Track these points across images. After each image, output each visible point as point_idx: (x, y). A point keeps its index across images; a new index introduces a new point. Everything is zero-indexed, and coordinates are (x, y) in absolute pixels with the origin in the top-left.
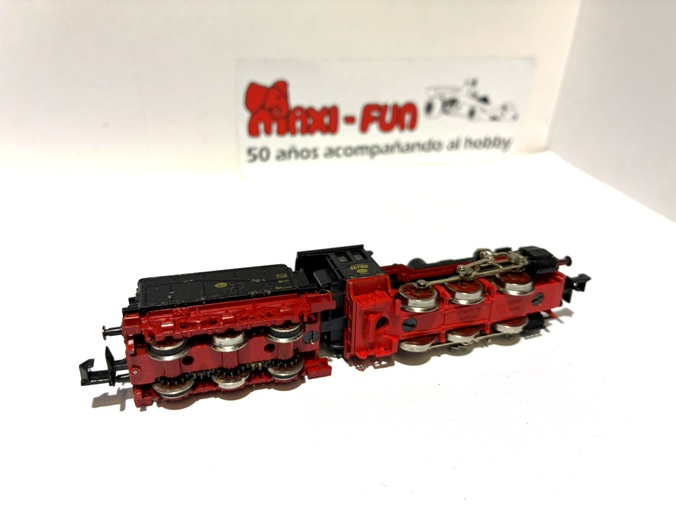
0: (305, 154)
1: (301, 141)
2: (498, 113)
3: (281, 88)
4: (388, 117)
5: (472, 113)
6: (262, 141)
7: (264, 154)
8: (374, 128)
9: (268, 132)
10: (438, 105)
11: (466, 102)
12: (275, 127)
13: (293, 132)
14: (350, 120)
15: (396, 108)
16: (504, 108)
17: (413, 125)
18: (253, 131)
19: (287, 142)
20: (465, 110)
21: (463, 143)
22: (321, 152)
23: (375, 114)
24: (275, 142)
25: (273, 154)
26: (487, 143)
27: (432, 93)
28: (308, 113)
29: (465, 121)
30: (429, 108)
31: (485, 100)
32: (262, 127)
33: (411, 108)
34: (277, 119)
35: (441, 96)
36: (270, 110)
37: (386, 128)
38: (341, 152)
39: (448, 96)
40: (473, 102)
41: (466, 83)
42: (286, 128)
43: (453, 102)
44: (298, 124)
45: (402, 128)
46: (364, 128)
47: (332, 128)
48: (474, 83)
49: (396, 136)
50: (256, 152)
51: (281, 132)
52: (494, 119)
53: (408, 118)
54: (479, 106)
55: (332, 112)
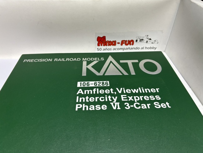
0: (109, 49)
1: (108, 47)
3: (104, 37)
4: (127, 43)
5: (147, 42)
6: (100, 47)
7: (100, 49)
8: (124, 45)
9: (101, 45)
10: (139, 40)
11: (145, 40)
12: (103, 44)
13: (107, 45)
14: (119, 43)
15: (129, 41)
16: (155, 41)
17: (133, 44)
18: (98, 45)
19: (105, 47)
20: (145, 41)
21: (145, 48)
22: (112, 49)
23: (124, 42)
24: (103, 47)
25: (102, 49)
26: (150, 48)
27: (137, 38)
28: (110, 42)
29: (146, 43)
30: (137, 41)
31: (150, 39)
32: (100, 44)
33: (132, 41)
34: (103, 43)
35: (139, 39)
36: (102, 41)
37: (126, 45)
39: (141, 39)
40: (147, 40)
41: (146, 36)
42: (105, 45)
43: (142, 40)
44: (108, 44)
45: (130, 45)
46: (122, 45)
47: (115, 45)
48: (148, 36)
49: (129, 46)
51: (104, 45)
52: (152, 43)
53: (132, 43)
55: (115, 42)
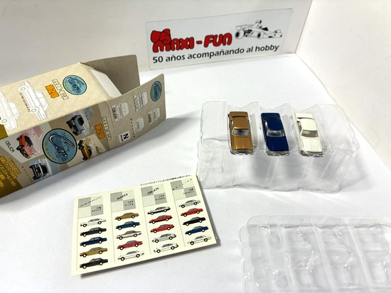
0: (179, 58)
1: (177, 53)
2: (273, 35)
3: (167, 32)
5: (259, 35)
6: (160, 54)
7: (161, 59)
8: (211, 45)
9: (162, 50)
11: (256, 31)
12: (165, 48)
13: (173, 50)
14: (199, 42)
15: (221, 35)
16: (276, 32)
17: (229, 43)
18: (155, 50)
19: (171, 53)
20: (256, 34)
21: (255, 49)
22: (186, 57)
23: (212, 39)
24: (165, 54)
25: (165, 59)
26: (266, 48)
27: (239, 28)
28: (181, 40)
29: (256, 39)
30: (237, 35)
31: (266, 29)
32: (159, 48)
33: (229, 35)
34: (165, 45)
35: (243, 29)
36: (162, 41)
37: (216, 45)
38: (195, 56)
39: (247, 29)
40: (260, 30)
41: (256, 23)
42: (170, 48)
43: (249, 31)
44: (175, 46)
45: (224, 45)
46: (206, 45)
47: (191, 46)
48: (261, 22)
50: (157, 59)
51: (167, 50)
52: (270, 37)
53: (227, 39)
54: (262, 32)
55: (191, 40)
